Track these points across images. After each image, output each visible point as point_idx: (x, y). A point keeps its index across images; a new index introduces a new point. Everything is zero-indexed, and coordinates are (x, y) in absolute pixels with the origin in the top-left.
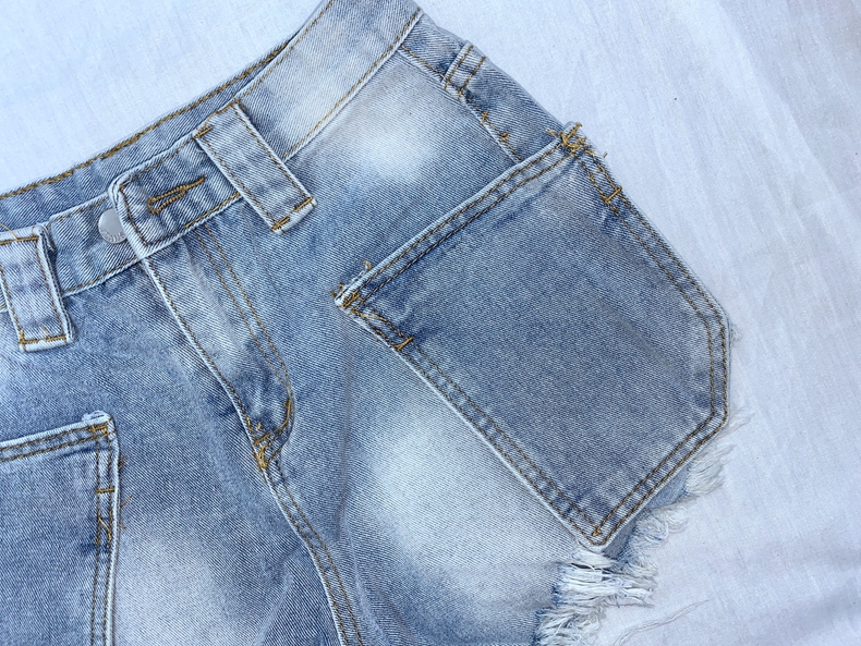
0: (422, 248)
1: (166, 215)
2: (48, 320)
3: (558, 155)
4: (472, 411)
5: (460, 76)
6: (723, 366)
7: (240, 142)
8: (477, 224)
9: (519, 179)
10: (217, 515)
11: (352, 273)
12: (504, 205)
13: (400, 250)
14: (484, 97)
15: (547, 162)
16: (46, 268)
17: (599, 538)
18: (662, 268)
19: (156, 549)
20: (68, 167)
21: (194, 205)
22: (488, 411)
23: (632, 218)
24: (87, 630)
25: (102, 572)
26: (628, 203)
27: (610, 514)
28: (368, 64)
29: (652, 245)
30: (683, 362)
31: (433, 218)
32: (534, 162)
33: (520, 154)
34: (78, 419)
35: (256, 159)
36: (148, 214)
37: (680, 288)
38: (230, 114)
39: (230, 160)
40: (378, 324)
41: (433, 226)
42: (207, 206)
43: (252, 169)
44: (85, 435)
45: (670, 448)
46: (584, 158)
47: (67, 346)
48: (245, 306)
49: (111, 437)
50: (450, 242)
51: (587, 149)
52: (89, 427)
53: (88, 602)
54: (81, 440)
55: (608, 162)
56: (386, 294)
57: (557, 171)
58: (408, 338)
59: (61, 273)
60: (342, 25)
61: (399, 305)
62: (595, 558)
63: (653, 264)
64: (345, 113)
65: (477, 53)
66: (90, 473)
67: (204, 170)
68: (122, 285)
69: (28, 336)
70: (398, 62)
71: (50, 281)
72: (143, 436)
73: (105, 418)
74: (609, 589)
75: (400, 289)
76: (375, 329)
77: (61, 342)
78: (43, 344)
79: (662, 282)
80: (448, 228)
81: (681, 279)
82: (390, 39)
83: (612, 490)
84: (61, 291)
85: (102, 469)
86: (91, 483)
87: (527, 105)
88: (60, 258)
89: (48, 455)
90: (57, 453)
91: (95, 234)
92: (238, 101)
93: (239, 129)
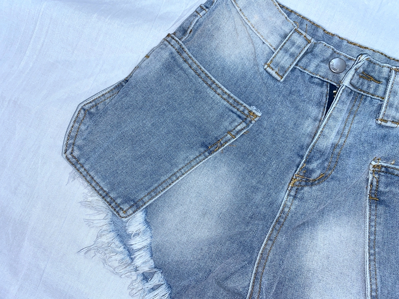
1: (361, 80)
2: (283, 68)
4: (372, 244)
10: (254, 182)
11: (387, 159)
16: (301, 55)
19: (223, 170)
21: (369, 87)
22: (377, 250)
24: (175, 170)
25: (201, 158)
36: (359, 74)
39: (395, 87)
40: (375, 183)
42: (371, 91)
44: (246, 112)
47: (279, 81)
48: (346, 131)
49: (253, 122)
52: (250, 111)
53: (186, 162)
54: (243, 112)
56: (388, 177)
58: (377, 199)
59: (304, 60)
66: (233, 125)
68: (317, 84)
69: (271, 65)
71: (298, 58)
72: (261, 132)
73: (260, 115)
76: (372, 184)
77: (279, 78)
78: (273, 73)
84: (297, 65)
85: (239, 128)
86: (230, 128)
88: (309, 56)
89: (228, 105)
90: (231, 108)
91: (327, 61)
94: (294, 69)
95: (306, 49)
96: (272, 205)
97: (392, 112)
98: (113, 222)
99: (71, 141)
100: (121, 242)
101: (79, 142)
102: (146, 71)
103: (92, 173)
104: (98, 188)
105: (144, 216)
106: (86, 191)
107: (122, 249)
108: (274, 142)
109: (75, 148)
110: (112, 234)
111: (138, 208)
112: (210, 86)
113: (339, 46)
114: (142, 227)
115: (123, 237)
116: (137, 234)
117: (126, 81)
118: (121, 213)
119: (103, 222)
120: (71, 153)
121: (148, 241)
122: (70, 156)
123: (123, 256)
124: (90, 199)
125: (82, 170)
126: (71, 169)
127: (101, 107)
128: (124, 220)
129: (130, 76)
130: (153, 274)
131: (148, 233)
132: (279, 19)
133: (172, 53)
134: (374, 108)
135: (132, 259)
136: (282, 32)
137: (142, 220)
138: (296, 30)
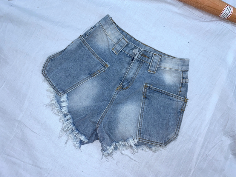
0: (159, 91)
1: (142, 57)
2: (118, 50)
3: (183, 100)
4: (142, 112)
5: (184, 81)
6: (171, 141)
7: (157, 60)
8: (167, 96)
9: (176, 97)
10: (105, 88)
11: (149, 84)
12: (172, 97)
13: (156, 88)
14: (183, 86)
15: (181, 99)
16: (124, 46)
17: (139, 140)
19: (95, 83)
20: (137, 40)
22: (144, 114)
23: (182, 115)
24: (79, 81)
25: (88, 78)
26: (183, 113)
27: (143, 139)
28: (177, 69)
29: (180, 120)
30: (168, 135)
31: (163, 89)
32: (180, 97)
33: (180, 95)
34: (106, 62)
35: (156, 63)
36: (141, 55)
37: (177, 127)
38: (159, 56)
39: (154, 60)
40: (145, 92)
44: (105, 64)
45: (156, 141)
46: (185, 103)
48: (136, 74)
49: (107, 68)
50: (162, 94)
51: (186, 103)
52: (106, 64)
53: (83, 79)
54: (104, 64)
55: (187, 107)
56: (150, 90)
57: (181, 101)
58: (146, 97)
59: (125, 48)
60: (180, 63)
61: (149, 93)
62: (136, 141)
63: (178, 122)
64: (169, 70)
65: (188, 81)
66: (100, 68)
67: (150, 58)
68: (129, 57)
69: (114, 49)
70: (180, 72)
71: (123, 48)
72: (109, 72)
73: (109, 65)
74: (133, 146)
75: (152, 92)
76: (144, 92)
77: (116, 54)
78: (114, 52)
79: (176, 125)
80: (164, 92)
81: (179, 127)
82: (183, 69)
83: (146, 137)
84: (122, 50)
85: (102, 69)
86: (99, 69)
87: (186, 91)
88: (127, 47)
89: (99, 61)
91: (133, 49)
92: (162, 56)
93: (158, 58)
94: (121, 51)
95: (126, 45)
96: (110, 96)
97: (153, 68)
98: (56, 97)
99: (44, 68)
100: (58, 104)
101: (47, 69)
102: (71, 48)
103: (50, 80)
104: (52, 85)
105: (67, 96)
106: (48, 86)
107: (58, 106)
108: (113, 75)
109: (46, 71)
110: (55, 101)
111: (65, 93)
112: (93, 54)
113: (138, 45)
114: (66, 99)
115: (59, 102)
116: (64, 102)
117: (65, 50)
118: (59, 94)
119: (53, 97)
120: (44, 72)
121: (68, 104)
122: (44, 73)
123: (58, 108)
124: (49, 88)
125: (47, 78)
126: (43, 78)
127: (55, 57)
128: (60, 96)
129: (66, 48)
130: (67, 115)
131: (68, 102)
132: (118, 34)
133: (80, 42)
134: (147, 67)
135: (61, 109)
136: (118, 38)
137: (66, 97)
138: (123, 38)
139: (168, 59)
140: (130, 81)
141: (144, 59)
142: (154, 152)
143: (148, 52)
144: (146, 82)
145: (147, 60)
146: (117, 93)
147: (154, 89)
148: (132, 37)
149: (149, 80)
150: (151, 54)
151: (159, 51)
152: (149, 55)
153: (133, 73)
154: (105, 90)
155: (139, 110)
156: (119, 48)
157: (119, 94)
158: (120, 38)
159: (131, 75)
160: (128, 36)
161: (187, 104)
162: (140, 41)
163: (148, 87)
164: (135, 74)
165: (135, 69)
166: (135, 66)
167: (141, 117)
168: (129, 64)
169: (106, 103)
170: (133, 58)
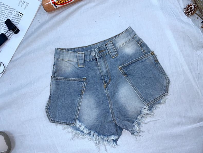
0: (130, 63)
1: (100, 53)
2: (82, 64)
3: (150, 54)
4: (133, 86)
5: (140, 43)
6: (168, 86)
7: (111, 46)
8: (138, 61)
9: (145, 57)
10: (97, 93)
11: (121, 65)
12: (142, 60)
13: (127, 63)
14: (142, 46)
15: (149, 55)
17: (148, 105)
18: (162, 71)
19: (88, 96)
20: (87, 45)
22: (135, 86)
23: (159, 64)
24: (77, 105)
25: (81, 98)
26: (158, 62)
27: (150, 102)
28: (128, 39)
29: (161, 68)
30: (163, 84)
31: (133, 60)
32: (147, 55)
33: (145, 53)
34: (82, 77)
35: (112, 48)
36: (98, 53)
37: (164, 74)
38: (110, 43)
39: (109, 48)
40: (123, 72)
41: (132, 61)
43: (112, 50)
44: (83, 79)
45: (159, 96)
46: (154, 55)
47: (84, 67)
48: (107, 66)
49: (86, 80)
50: (134, 63)
51: (154, 54)
53: (78, 101)
54: (82, 80)
56: (125, 68)
58: (126, 75)
59: (85, 58)
60: (126, 34)
61: (126, 70)
62: (147, 107)
63: (161, 71)
64: (124, 45)
65: (142, 40)
67: (106, 49)
68: (92, 61)
69: (79, 65)
70: (132, 40)
72: (90, 81)
73: (86, 78)
74: (148, 112)
75: (127, 68)
76: (122, 73)
78: (81, 67)
79: (161, 73)
81: (164, 73)
82: (132, 37)
83: (151, 100)
84: (85, 60)
85: (84, 84)
86: (82, 86)
87: (147, 48)
88: (86, 56)
89: (77, 81)
90: (79, 81)
91: (90, 54)
92: (111, 41)
93: (111, 44)
94: (85, 62)
95: (84, 56)
96: (104, 95)
97: (114, 54)
98: (73, 128)
99: (49, 118)
100: (78, 131)
101: (51, 116)
102: (53, 89)
103: (60, 121)
104: (64, 123)
106: (62, 126)
108: (94, 81)
109: (51, 118)
110: (75, 131)
111: (76, 120)
112: (70, 80)
113: (91, 48)
114: (80, 124)
115: (78, 129)
116: (80, 126)
117: (50, 94)
118: (73, 124)
119: (71, 130)
120: (52, 120)
121: (84, 125)
122: (52, 121)
123: (81, 134)
124: (64, 127)
125: (57, 122)
126: (54, 124)
127: (49, 105)
128: (75, 125)
129: (51, 93)
130: (90, 132)
131: (83, 124)
132: (72, 54)
133: (55, 81)
134: (109, 56)
135: (83, 132)
136: (76, 56)
137: (79, 122)
138: (78, 53)
139: (117, 39)
140: (108, 74)
141: (103, 54)
142: (164, 103)
143: (101, 47)
144: (117, 65)
145: (106, 52)
146: (107, 90)
147: (127, 65)
148: (83, 47)
149: (119, 63)
150: (104, 46)
151: (107, 40)
152: (103, 48)
153: (105, 68)
154: (98, 94)
155: (130, 87)
156: (81, 62)
157: (109, 89)
158: (76, 55)
159: (104, 71)
160: (80, 49)
161: (156, 55)
162: (90, 45)
163: (122, 68)
164: (107, 68)
165: (103, 65)
166: (101, 63)
167: (135, 90)
168: (97, 65)
169: (106, 102)
170: (96, 59)
